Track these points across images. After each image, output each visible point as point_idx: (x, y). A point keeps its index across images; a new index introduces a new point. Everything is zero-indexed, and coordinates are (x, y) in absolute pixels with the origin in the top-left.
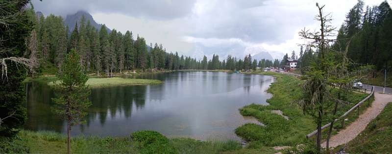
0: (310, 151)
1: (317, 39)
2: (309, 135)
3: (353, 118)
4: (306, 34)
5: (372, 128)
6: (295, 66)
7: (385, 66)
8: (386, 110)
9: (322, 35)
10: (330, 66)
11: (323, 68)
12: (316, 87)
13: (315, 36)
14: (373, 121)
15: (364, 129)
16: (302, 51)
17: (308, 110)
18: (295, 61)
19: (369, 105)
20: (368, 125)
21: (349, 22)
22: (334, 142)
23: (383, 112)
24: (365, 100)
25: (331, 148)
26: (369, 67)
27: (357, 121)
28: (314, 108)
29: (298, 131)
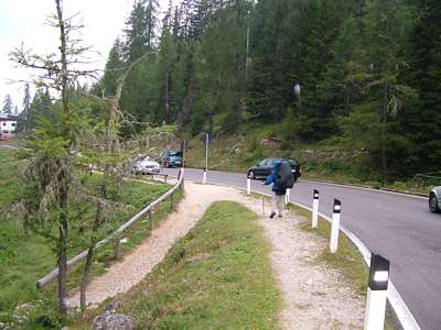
0: (43, 317)
1: (51, 68)
2: (42, 281)
3: (139, 235)
4: (26, 57)
5: (178, 256)
6: (13, 128)
7: (207, 127)
8: (207, 217)
9: (64, 61)
10: (81, 128)
11: (65, 133)
12: (49, 172)
13: (47, 63)
14: (181, 241)
15: (161, 258)
16: (27, 97)
17: (35, 225)
18: (11, 118)
19: (172, 209)
20: (170, 251)
21: (132, 34)
22: (98, 292)
23: (202, 222)
24: (162, 197)
25: (90, 304)
26: (167, 129)
27: (148, 242)
28: (46, 219)
29: (18, 273)
